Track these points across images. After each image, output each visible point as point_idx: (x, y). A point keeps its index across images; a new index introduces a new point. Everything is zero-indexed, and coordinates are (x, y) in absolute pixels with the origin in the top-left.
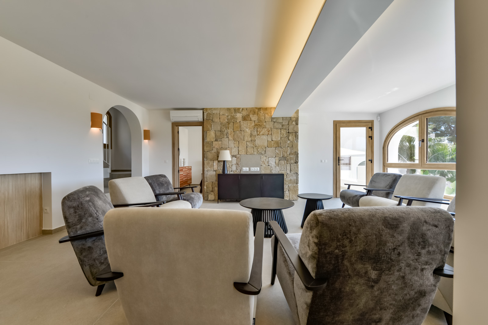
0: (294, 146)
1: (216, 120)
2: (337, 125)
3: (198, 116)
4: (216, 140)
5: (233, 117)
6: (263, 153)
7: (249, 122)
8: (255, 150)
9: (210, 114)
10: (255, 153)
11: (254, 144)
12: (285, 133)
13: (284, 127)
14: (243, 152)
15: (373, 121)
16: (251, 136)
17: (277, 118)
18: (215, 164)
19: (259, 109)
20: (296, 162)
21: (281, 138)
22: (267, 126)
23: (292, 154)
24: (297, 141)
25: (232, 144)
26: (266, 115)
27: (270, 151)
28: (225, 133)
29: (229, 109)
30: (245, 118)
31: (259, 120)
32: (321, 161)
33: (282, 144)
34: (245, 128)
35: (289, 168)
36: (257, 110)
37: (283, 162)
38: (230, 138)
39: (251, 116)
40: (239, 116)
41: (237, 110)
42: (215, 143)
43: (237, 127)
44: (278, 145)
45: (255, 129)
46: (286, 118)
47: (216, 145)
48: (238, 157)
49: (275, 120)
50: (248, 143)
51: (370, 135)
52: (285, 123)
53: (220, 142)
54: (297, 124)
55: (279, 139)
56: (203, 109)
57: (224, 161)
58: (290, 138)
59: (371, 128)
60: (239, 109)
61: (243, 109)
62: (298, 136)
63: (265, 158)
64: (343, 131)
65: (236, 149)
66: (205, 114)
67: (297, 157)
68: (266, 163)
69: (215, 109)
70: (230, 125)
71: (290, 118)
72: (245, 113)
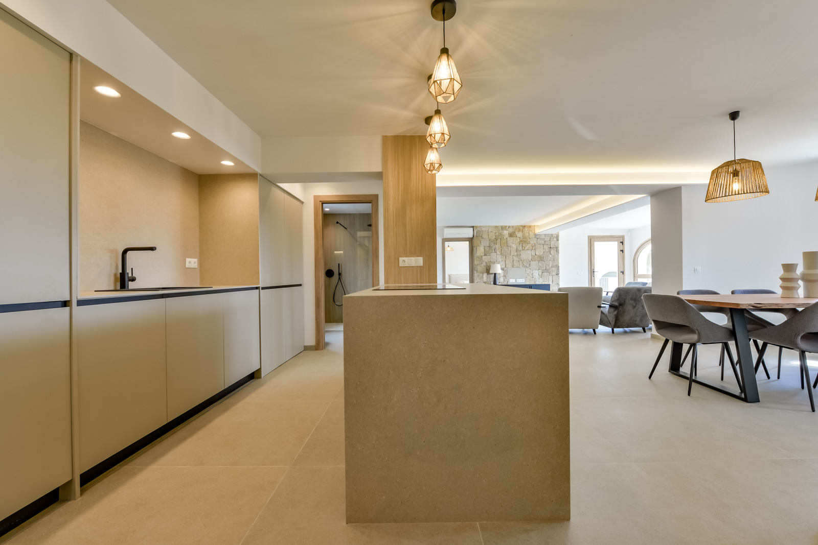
0: (555, 259)
1: (485, 236)
2: (591, 240)
3: (469, 233)
4: (485, 255)
5: (501, 234)
6: (528, 266)
7: (514, 238)
8: (521, 263)
9: (479, 231)
10: (521, 266)
11: (519, 258)
12: (547, 248)
13: (546, 243)
14: (509, 265)
15: (624, 236)
16: (516, 251)
17: (540, 235)
18: (484, 276)
19: (524, 227)
20: (558, 274)
21: (544, 252)
22: (531, 242)
23: (554, 267)
24: (558, 256)
25: (499, 258)
26: (530, 232)
27: (534, 264)
28: (493, 248)
29: (496, 227)
30: (511, 235)
31: (524, 237)
32: (578, 273)
33: (544, 258)
34: (511, 244)
35: (551, 279)
36: (522, 228)
37: (545, 274)
38: (498, 253)
39: (517, 233)
40: (506, 233)
41: (503, 228)
42: (484, 257)
43: (504, 243)
44: (541, 259)
45: (521, 245)
46: (548, 234)
47: (485, 259)
48: (506, 270)
49: (538, 237)
50: (514, 257)
51: (622, 249)
52: (547, 239)
53: (489, 257)
54: (558, 240)
55: (542, 254)
56: (473, 227)
57: (495, 274)
58: (552, 252)
59: (622, 243)
60: (506, 227)
61: (509, 227)
62: (558, 250)
63: (529, 270)
64: (598, 245)
65: (504, 263)
66: (475, 231)
67: (558, 269)
68: (530, 275)
69: (484, 227)
70: (498, 241)
71: (552, 234)
72: (511, 230)
